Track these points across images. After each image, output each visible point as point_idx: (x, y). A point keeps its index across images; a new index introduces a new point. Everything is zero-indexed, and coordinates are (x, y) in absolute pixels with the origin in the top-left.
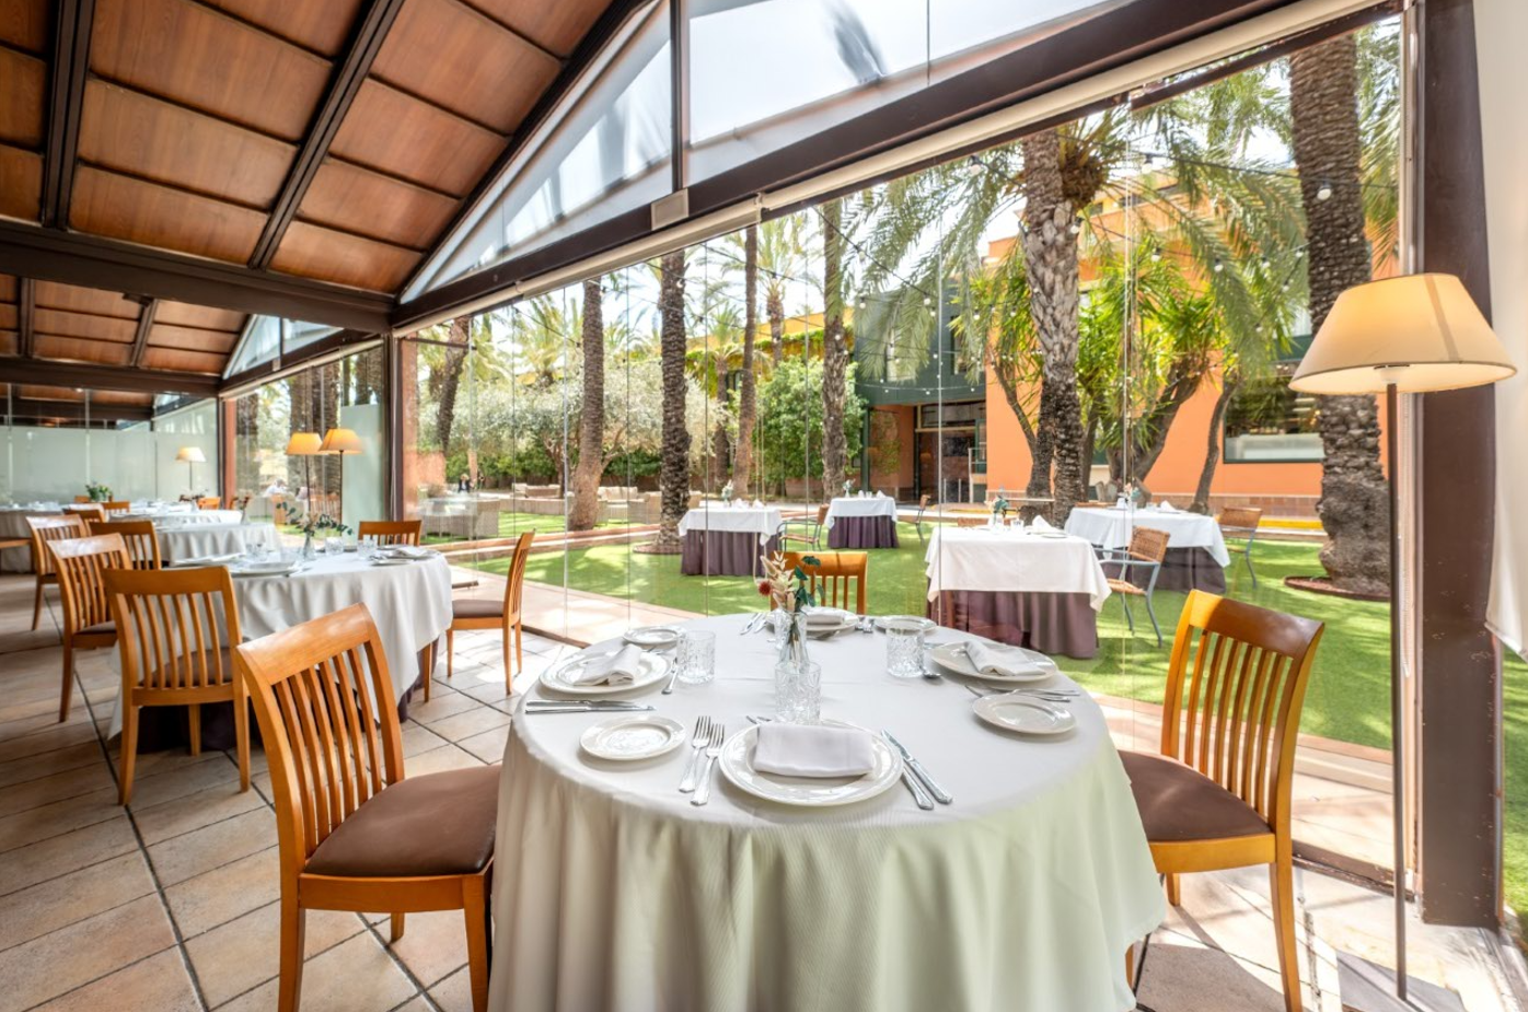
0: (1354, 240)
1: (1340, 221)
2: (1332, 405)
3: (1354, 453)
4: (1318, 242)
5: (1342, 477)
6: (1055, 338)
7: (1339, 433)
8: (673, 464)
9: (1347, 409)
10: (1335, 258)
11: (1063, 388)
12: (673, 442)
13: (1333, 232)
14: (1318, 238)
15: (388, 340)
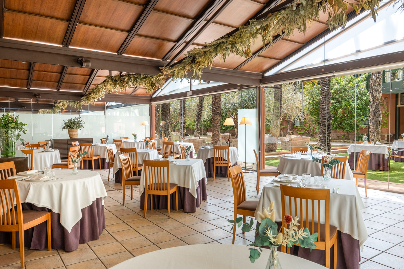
15: (259, 88)
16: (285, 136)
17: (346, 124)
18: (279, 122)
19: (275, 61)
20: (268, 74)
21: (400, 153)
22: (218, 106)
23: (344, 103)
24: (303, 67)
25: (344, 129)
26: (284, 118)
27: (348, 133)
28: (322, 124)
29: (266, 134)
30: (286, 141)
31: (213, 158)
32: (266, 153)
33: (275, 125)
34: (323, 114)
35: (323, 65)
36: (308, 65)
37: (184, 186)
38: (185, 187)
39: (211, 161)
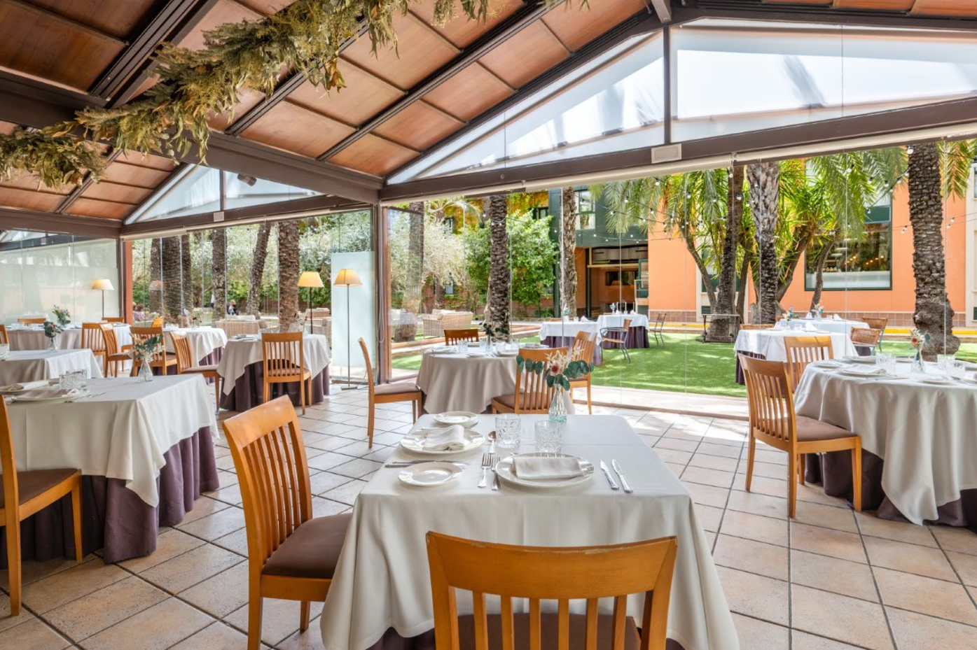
0: (934, 168)
1: (927, 157)
2: (923, 259)
3: (934, 286)
4: (915, 168)
5: (928, 299)
6: (765, 215)
7: (926, 275)
8: (501, 292)
9: (931, 262)
10: (925, 178)
11: (768, 245)
12: (500, 276)
13: (924, 163)
14: (915, 165)
15: (377, 208)
16: (431, 313)
17: (523, 292)
18: (418, 290)
19: (409, 154)
20: (397, 180)
21: (610, 335)
22: (293, 250)
23: (520, 259)
24: (464, 169)
25: (520, 300)
26: (428, 281)
27: (525, 306)
28: (494, 289)
29: (393, 307)
30: (432, 321)
31: (261, 363)
32: (393, 344)
33: (413, 296)
34: (497, 270)
35: (502, 166)
36: (473, 166)
37: (106, 473)
38: (109, 475)
39: (258, 370)
